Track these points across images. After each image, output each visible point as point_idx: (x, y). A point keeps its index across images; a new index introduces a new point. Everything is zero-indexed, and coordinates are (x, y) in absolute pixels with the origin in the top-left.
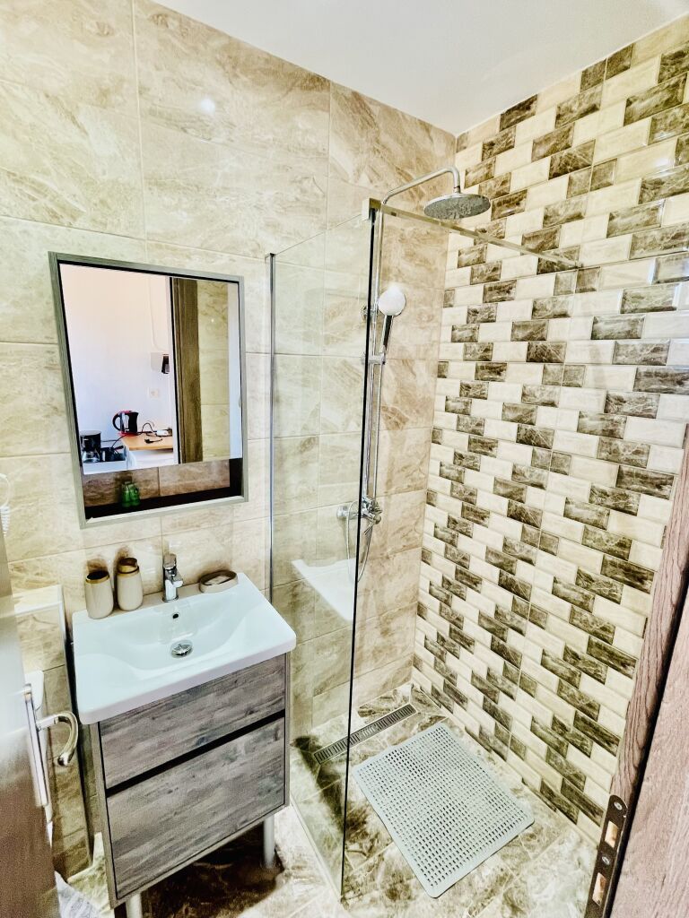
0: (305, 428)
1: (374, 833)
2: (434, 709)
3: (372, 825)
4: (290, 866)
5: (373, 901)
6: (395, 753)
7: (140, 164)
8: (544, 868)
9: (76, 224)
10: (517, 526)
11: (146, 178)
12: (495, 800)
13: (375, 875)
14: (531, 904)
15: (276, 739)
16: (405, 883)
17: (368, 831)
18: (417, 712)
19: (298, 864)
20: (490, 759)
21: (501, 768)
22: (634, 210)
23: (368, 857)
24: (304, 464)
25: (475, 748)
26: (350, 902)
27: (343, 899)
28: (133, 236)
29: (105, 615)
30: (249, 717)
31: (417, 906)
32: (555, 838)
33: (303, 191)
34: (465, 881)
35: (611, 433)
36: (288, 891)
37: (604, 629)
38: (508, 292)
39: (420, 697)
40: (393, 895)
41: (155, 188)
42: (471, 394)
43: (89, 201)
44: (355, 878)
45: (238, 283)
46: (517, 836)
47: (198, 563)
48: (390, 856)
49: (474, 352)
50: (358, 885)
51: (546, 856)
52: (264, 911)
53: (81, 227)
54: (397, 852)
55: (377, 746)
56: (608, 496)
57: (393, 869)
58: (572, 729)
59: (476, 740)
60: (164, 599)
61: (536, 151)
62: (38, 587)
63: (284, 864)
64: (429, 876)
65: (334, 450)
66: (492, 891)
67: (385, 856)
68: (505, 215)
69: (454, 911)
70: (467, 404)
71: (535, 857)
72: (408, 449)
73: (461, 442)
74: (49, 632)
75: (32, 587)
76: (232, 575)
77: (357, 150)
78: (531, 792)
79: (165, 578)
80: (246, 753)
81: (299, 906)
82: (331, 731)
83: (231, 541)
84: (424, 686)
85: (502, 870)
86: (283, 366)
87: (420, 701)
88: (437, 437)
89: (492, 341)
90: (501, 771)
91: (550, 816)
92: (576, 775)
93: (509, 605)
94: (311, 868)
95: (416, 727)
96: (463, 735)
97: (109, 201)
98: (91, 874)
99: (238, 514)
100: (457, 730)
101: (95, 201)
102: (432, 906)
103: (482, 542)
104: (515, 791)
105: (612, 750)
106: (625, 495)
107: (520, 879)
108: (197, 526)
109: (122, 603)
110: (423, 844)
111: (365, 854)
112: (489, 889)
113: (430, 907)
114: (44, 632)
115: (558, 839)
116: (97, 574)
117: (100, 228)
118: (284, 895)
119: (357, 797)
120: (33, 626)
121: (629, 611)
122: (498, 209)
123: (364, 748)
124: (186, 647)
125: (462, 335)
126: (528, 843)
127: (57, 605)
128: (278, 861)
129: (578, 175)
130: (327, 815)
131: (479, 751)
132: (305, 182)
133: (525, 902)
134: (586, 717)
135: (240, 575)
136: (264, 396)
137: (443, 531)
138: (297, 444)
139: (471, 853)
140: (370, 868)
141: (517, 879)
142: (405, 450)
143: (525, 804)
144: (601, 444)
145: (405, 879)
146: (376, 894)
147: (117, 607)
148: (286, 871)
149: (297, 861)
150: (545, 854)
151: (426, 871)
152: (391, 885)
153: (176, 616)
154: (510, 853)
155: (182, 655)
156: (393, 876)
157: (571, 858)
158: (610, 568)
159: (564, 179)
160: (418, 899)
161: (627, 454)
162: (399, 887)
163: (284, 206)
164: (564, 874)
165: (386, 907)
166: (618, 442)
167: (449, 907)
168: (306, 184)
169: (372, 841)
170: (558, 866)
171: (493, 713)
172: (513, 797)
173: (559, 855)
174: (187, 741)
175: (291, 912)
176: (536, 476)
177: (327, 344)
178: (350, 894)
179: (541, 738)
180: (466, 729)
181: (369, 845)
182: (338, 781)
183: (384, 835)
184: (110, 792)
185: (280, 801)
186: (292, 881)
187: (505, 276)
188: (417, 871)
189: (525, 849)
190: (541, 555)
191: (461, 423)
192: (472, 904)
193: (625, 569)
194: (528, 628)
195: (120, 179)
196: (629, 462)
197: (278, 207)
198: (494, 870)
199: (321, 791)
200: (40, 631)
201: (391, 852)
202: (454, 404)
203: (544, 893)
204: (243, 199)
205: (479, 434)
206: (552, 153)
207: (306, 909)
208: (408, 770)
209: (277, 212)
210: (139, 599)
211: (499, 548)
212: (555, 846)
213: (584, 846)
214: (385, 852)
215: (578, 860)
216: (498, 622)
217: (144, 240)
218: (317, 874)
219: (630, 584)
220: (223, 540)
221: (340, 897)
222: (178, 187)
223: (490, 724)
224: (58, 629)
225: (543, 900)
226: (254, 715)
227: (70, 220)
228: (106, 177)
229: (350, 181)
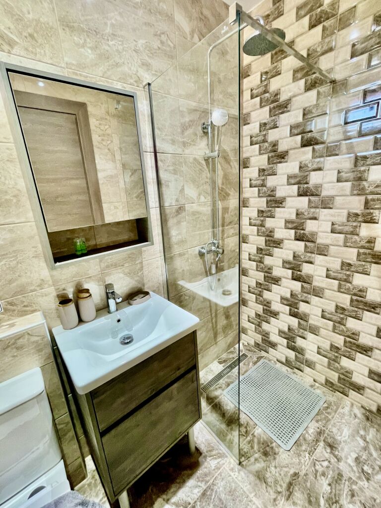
0: (177, 200)
1: (246, 423)
2: (257, 353)
3: (243, 418)
4: (205, 451)
5: (256, 460)
6: (245, 379)
7: (54, 9)
8: (339, 422)
9: (14, 51)
10: (301, 244)
11: (59, 20)
12: (303, 392)
13: (253, 445)
14: (338, 442)
15: (193, 382)
16: (270, 446)
17: (242, 423)
18: (249, 356)
19: (209, 449)
20: (294, 373)
21: (301, 376)
22: (369, 37)
23: (246, 437)
24: (179, 222)
25: (285, 369)
26: (244, 463)
27: (240, 463)
28: (57, 64)
29: (74, 326)
30: (178, 372)
31: (281, 457)
32: (339, 406)
33: (162, 43)
34: (301, 438)
35: (360, 179)
36: (208, 465)
37: (360, 291)
38: (286, 107)
39: (249, 348)
40: (266, 454)
41: (67, 29)
42: (266, 174)
43: (21, 34)
44: (242, 450)
45: (133, 97)
46: (320, 409)
47: (125, 288)
48: (258, 434)
49: (266, 148)
50: (245, 453)
51: (338, 416)
52: (197, 480)
53: (18, 54)
54: (261, 430)
55: (233, 378)
56: (359, 215)
57: (262, 440)
58: (343, 348)
59: (285, 365)
60: (109, 312)
61: (299, 13)
62: (26, 315)
63: (201, 451)
64: (282, 440)
65: (194, 213)
66: (317, 440)
67: (255, 434)
68: (280, 60)
69: (301, 455)
70: (263, 180)
71: (333, 418)
72: (231, 212)
73: (262, 203)
74: (40, 342)
75: (22, 316)
76: (147, 293)
77: (190, 18)
78: (320, 386)
79: (108, 298)
80: (178, 393)
81: (216, 472)
82: (206, 375)
83: (143, 273)
84: (250, 342)
85: (318, 428)
86: (161, 161)
87: (249, 350)
88: (246, 203)
89: (277, 139)
90: (301, 378)
91: (333, 396)
92: (347, 372)
93: (299, 289)
94: (217, 450)
95: (251, 364)
96: (276, 363)
97: (35, 35)
98: (88, 482)
99: (145, 257)
100: (273, 362)
101: (25, 34)
102: (289, 455)
103: (280, 258)
104: (312, 386)
105: (368, 354)
106: (370, 213)
107: (329, 431)
108: (122, 266)
109: (84, 317)
110: (274, 424)
111: (244, 436)
112: (315, 440)
113: (287, 456)
114: (37, 342)
115: (341, 406)
116: (64, 301)
117: (32, 56)
118: (206, 468)
119: (230, 407)
120: (28, 339)
121: (376, 278)
122: (275, 57)
123: (226, 380)
124: (128, 338)
125: (257, 140)
126: (327, 411)
127: (43, 324)
128: (197, 449)
129: (329, 23)
130: (217, 419)
131: (287, 370)
132: (163, 36)
133: (335, 442)
134: (351, 340)
135: (151, 292)
136: (152, 181)
137: (254, 256)
138: (174, 211)
139: (300, 422)
140: (249, 442)
141: (327, 431)
142: (229, 212)
143: (318, 392)
144: (353, 186)
145: (269, 444)
146: (257, 455)
147: (81, 321)
148: (203, 455)
149: (208, 447)
150: (337, 415)
151: (279, 437)
152: (263, 449)
153: (119, 321)
154: (319, 418)
155: (128, 343)
156: (263, 444)
157: (351, 414)
158: (362, 257)
159: (319, 28)
160: (280, 453)
161: (371, 189)
162: (268, 449)
163: (152, 52)
164: (350, 424)
165: (264, 461)
166: (364, 183)
167: (297, 454)
168: (164, 38)
169: (246, 427)
170: (345, 420)
171: (293, 348)
172: (312, 390)
173: (344, 414)
174: (145, 393)
175: (213, 477)
176: (312, 213)
177: (184, 146)
178: (243, 459)
179: (323, 356)
180: (277, 360)
181: (245, 430)
182: (218, 399)
183: (251, 423)
184: (103, 434)
185: (197, 417)
186: (208, 459)
187: (283, 98)
188: (274, 438)
189: (326, 414)
190: (318, 258)
191: (261, 192)
192: (309, 449)
193: (372, 255)
194: (312, 299)
195: (41, 19)
196: (372, 193)
197: (148, 52)
198: (314, 429)
199: (210, 406)
200: (34, 342)
201: (258, 431)
202: (255, 182)
203: (343, 435)
204: (126, 44)
205: (273, 196)
206: (310, 13)
207: (221, 473)
208: (254, 387)
209: (148, 56)
210: (94, 313)
211: (291, 258)
212: (340, 410)
213: (355, 407)
214: (254, 432)
215: (354, 415)
216: (293, 300)
217: (63, 68)
218: (221, 452)
219: (375, 263)
220: (138, 273)
221: (238, 462)
222: (83, 30)
223: (292, 354)
224: (45, 339)
225: (344, 439)
226: (180, 370)
227: (8, 48)
228: (31, 16)
229: (188, 39)
